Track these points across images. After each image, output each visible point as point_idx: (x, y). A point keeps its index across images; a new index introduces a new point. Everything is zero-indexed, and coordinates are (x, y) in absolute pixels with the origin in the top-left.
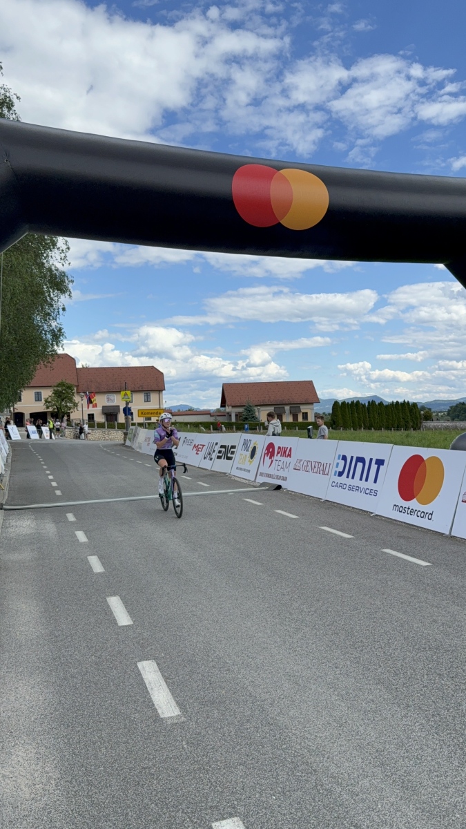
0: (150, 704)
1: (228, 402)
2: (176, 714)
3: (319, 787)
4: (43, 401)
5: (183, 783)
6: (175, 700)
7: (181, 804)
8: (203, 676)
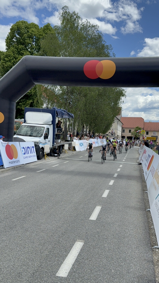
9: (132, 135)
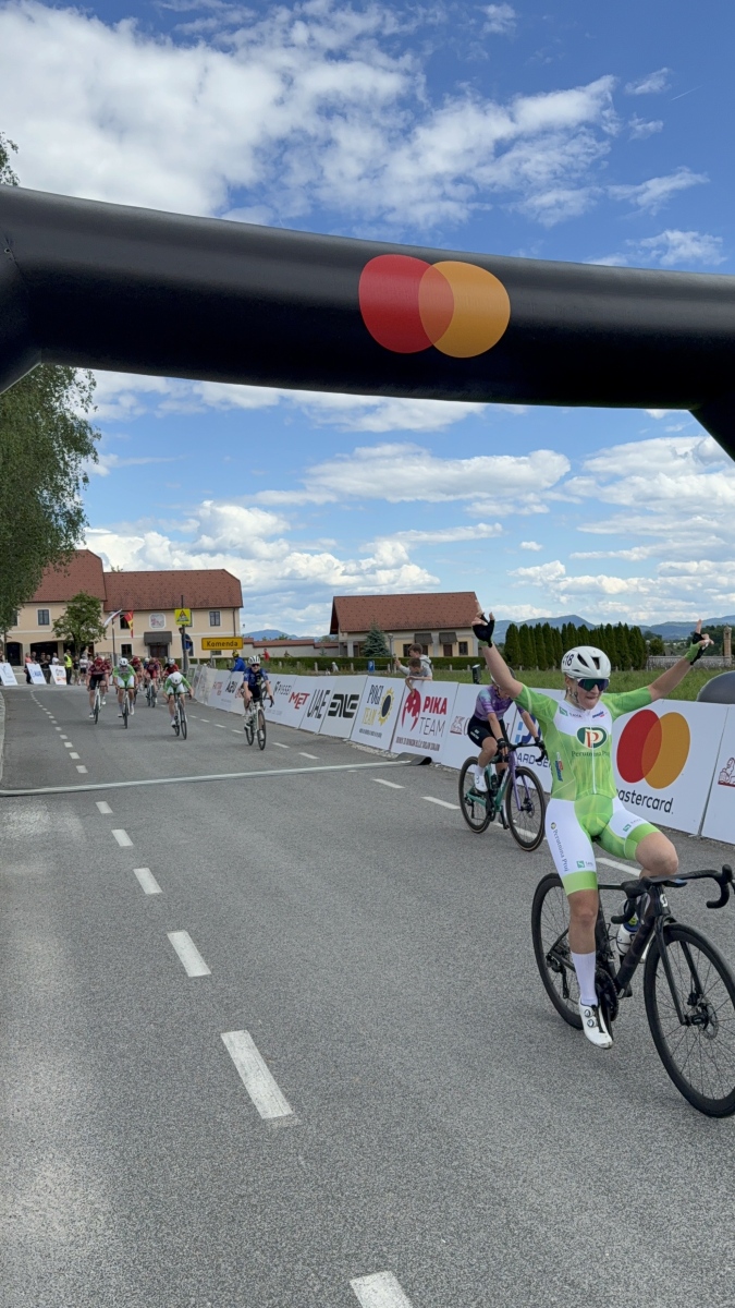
0: (245, 1099)
1: (342, 626)
2: (286, 1113)
3: (512, 1226)
4: (51, 623)
5: (302, 1219)
6: (283, 1092)
7: (300, 1251)
8: (323, 1054)
9: (59, 635)
